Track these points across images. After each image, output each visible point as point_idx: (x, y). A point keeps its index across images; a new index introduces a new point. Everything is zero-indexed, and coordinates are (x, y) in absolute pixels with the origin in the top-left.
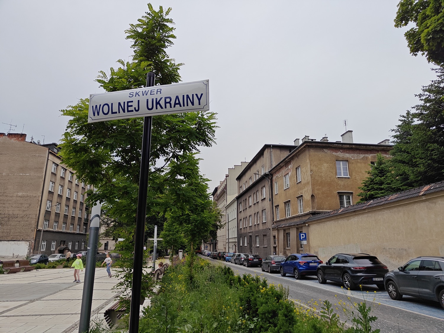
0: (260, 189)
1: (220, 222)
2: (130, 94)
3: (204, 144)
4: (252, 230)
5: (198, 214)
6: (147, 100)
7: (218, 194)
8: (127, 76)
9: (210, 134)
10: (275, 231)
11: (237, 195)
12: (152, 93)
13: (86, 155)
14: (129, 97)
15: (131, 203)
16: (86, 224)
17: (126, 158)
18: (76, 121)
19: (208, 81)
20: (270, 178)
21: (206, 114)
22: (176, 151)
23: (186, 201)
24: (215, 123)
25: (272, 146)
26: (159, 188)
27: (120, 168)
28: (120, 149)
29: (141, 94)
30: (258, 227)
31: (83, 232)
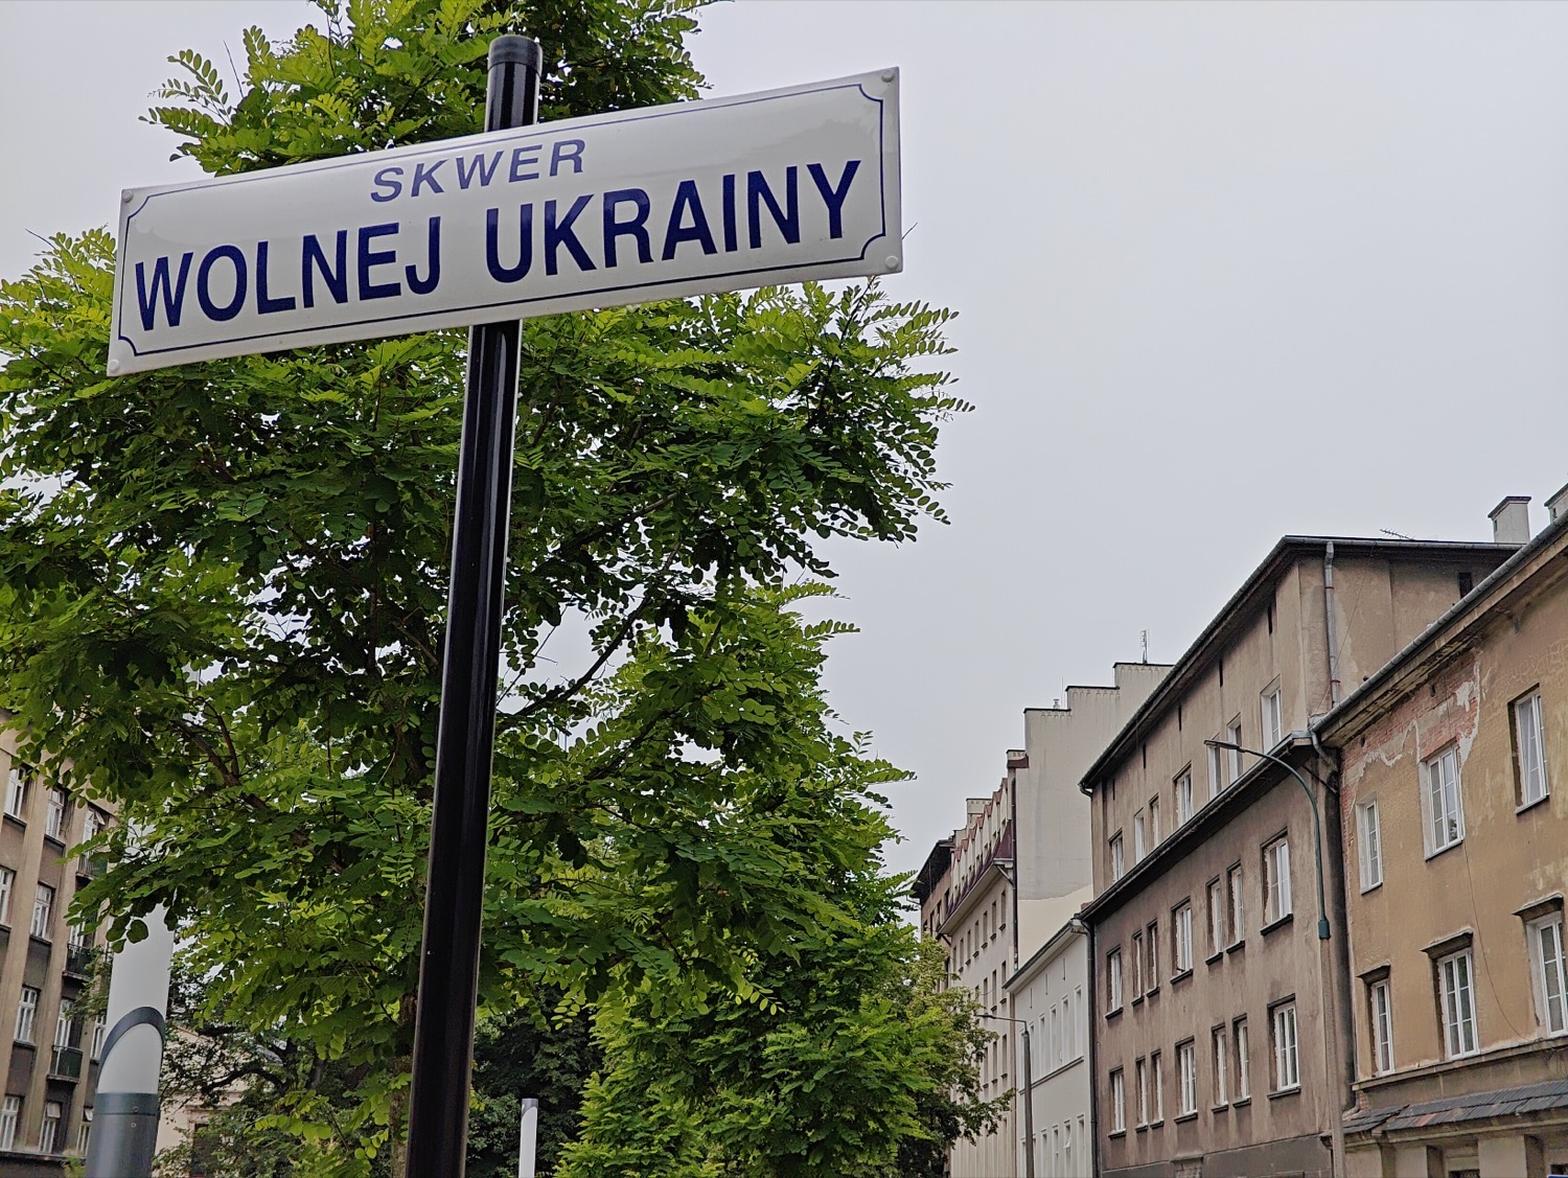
0: (1251, 856)
1: (967, 1085)
2: (378, 181)
3: (863, 521)
4: (1196, 1145)
5: (818, 1024)
6: (493, 215)
7: (953, 891)
8: (350, 81)
9: (900, 451)
10: (1363, 1156)
11: (1088, 896)
12: (522, 170)
13: (82, 601)
14: (375, 196)
15: (369, 926)
16: (60, 1090)
17: (343, 620)
18: (24, 376)
19: (891, 78)
20: (1324, 775)
21: (874, 318)
22: (674, 573)
23: (738, 919)
24: (932, 379)
25: (1330, 550)
26: (555, 823)
27: (302, 687)
28: (306, 562)
29: (447, 177)
30: (1240, 1121)
31: (42, 1149)
